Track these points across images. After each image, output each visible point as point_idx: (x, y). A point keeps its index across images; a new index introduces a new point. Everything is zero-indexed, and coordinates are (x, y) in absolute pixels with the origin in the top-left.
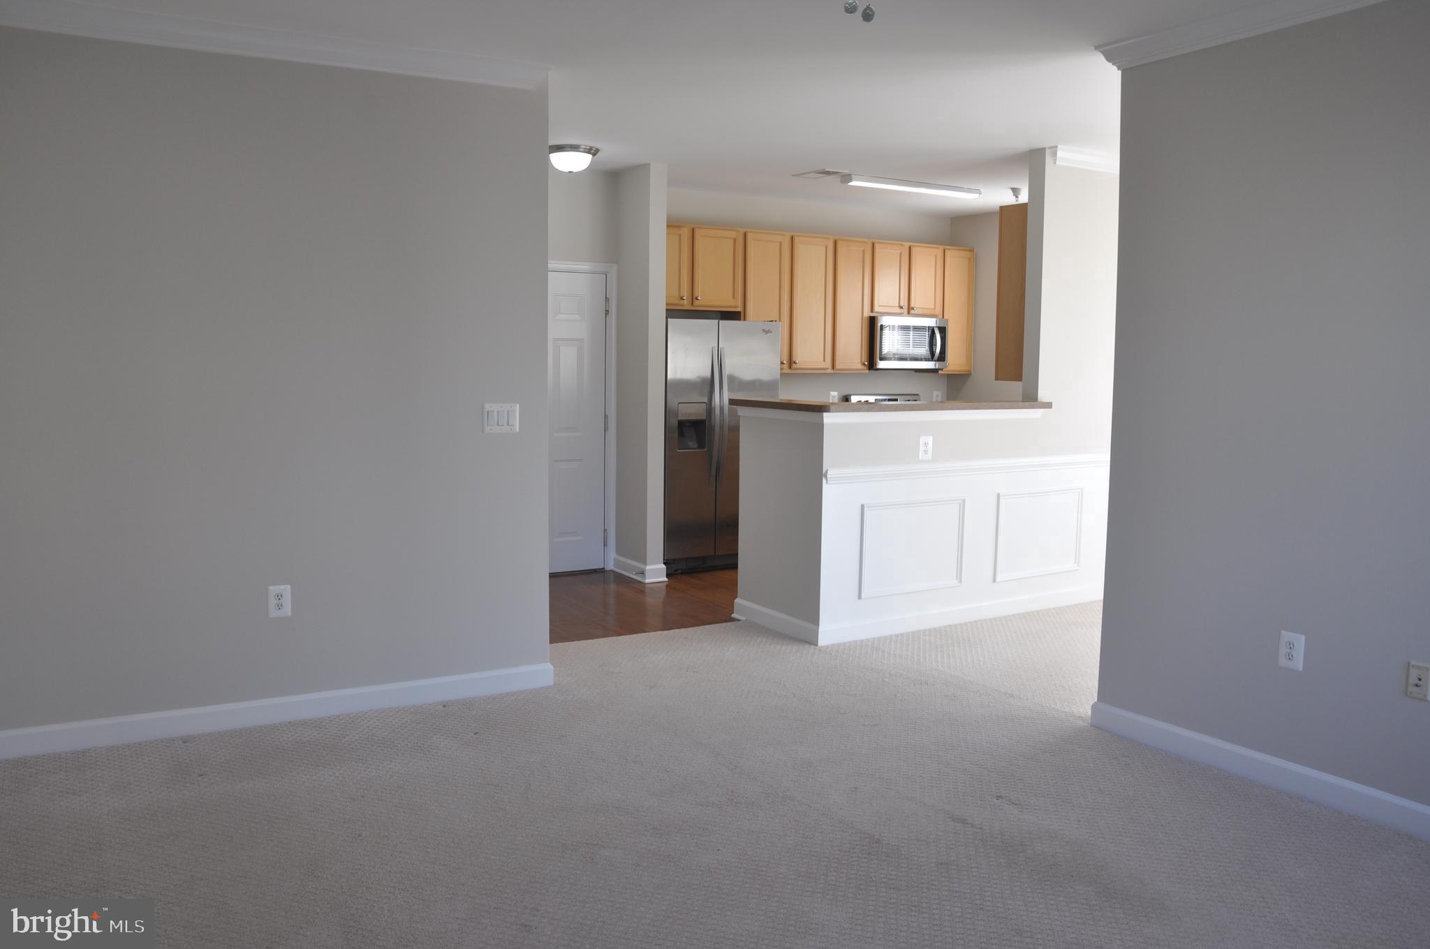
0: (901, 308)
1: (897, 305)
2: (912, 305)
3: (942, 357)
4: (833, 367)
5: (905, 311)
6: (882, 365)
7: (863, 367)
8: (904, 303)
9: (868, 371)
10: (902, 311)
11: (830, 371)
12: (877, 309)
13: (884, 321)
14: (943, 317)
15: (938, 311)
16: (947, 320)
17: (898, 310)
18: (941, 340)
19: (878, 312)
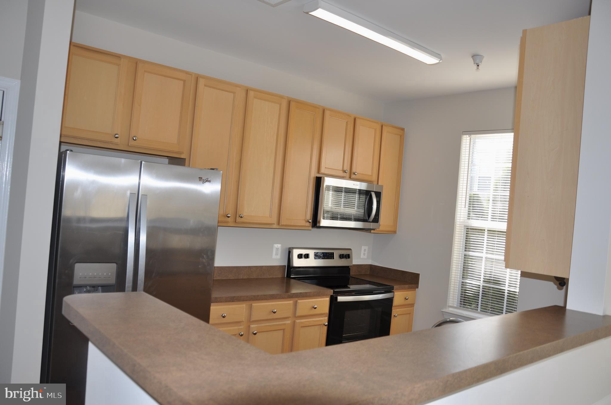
0: (345, 172)
1: (341, 169)
2: (354, 170)
3: (376, 220)
4: (279, 223)
5: (347, 175)
6: (324, 223)
7: (308, 224)
8: (347, 167)
9: (311, 228)
10: (344, 174)
11: (275, 226)
12: (323, 170)
13: (328, 182)
14: (378, 183)
15: (374, 178)
16: (382, 186)
17: (341, 174)
18: (377, 204)
19: (324, 174)
